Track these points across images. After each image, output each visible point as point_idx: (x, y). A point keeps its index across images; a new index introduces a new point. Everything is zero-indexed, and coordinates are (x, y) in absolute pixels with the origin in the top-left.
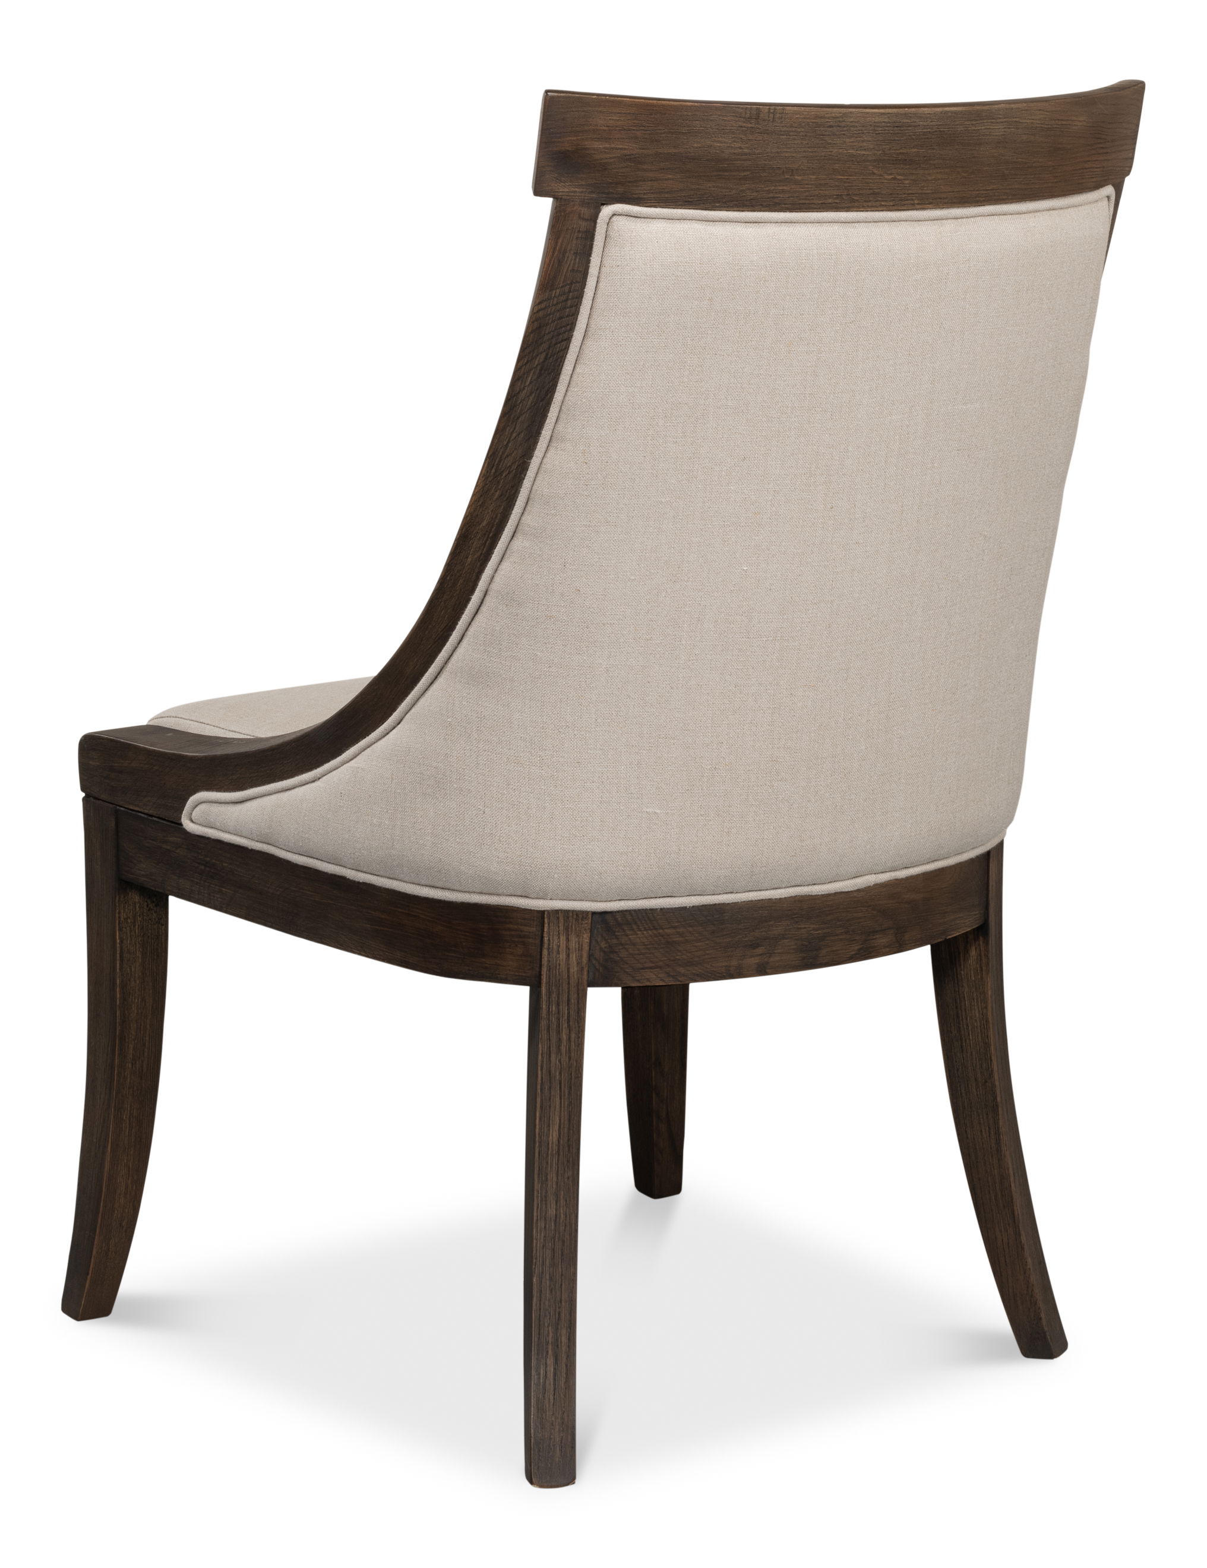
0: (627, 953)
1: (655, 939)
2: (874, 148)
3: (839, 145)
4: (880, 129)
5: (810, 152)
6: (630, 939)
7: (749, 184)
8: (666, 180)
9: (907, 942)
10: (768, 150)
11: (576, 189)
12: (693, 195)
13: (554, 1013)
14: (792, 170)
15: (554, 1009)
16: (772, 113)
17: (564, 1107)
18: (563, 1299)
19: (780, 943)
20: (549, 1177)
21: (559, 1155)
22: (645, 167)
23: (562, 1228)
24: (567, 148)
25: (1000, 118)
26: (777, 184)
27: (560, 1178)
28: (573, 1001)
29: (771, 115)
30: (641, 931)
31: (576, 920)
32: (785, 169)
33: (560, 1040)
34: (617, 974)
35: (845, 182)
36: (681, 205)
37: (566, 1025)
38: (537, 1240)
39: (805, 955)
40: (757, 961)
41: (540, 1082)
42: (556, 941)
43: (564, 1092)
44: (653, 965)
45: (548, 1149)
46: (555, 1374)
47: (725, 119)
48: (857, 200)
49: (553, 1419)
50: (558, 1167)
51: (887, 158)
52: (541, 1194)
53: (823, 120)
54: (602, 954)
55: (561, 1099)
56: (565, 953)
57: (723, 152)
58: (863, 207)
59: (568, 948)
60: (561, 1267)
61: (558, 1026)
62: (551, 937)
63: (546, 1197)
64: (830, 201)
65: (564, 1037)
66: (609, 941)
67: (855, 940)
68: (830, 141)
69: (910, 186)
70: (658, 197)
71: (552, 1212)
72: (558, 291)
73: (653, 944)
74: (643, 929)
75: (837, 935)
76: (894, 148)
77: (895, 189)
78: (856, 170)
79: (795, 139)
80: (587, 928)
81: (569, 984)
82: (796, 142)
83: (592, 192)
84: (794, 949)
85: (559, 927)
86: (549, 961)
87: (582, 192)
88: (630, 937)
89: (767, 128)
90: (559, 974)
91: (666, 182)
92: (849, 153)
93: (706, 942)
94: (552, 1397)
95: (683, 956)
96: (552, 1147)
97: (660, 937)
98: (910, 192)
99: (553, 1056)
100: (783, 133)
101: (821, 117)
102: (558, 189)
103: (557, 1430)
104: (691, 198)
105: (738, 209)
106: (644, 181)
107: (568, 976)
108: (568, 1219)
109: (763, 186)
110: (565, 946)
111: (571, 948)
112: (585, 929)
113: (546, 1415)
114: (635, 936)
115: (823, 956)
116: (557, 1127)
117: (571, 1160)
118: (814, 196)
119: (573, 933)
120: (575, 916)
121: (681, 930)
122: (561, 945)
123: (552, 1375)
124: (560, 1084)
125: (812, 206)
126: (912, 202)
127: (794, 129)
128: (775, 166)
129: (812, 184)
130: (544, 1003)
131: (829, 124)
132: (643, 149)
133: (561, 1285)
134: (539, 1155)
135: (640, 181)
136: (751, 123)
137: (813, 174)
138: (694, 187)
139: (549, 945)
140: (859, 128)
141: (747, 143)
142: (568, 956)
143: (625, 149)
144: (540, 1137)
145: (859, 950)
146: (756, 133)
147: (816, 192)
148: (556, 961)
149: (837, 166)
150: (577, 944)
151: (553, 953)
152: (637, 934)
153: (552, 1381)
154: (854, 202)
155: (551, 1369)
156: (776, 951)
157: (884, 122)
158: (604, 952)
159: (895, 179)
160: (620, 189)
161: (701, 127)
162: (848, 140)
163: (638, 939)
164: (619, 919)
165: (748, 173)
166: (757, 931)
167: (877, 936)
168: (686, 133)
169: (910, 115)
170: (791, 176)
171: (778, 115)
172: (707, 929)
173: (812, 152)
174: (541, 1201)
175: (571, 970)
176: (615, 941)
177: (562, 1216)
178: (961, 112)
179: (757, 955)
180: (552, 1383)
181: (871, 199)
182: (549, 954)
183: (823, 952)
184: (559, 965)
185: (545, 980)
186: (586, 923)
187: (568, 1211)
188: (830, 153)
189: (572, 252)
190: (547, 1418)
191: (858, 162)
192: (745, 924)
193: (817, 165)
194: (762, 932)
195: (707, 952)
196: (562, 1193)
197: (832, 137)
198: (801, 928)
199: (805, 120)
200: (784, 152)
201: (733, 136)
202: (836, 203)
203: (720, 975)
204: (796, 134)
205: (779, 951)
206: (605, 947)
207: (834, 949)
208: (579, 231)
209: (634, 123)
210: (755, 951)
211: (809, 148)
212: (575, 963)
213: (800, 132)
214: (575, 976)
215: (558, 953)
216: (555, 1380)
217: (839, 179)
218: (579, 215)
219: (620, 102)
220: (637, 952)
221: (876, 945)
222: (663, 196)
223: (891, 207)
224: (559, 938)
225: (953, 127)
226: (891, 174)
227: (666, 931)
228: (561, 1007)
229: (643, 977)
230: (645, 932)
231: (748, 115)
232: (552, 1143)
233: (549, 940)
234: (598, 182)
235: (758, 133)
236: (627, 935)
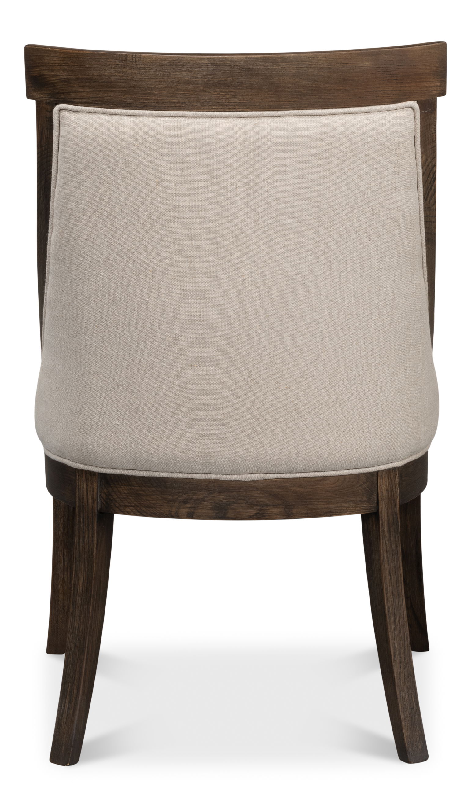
0: (116, 496)
1: (130, 491)
2: (201, 77)
3: (178, 75)
4: (204, 67)
5: (161, 79)
6: (117, 489)
7: (127, 95)
8: (83, 92)
9: (294, 514)
10: (136, 77)
11: (43, 96)
12: (98, 100)
13: (81, 522)
14: (151, 88)
15: (82, 520)
16: (134, 58)
17: (86, 572)
18: (77, 670)
19: (201, 503)
20: (77, 606)
21: (82, 596)
22: (72, 85)
23: (80, 634)
24: (36, 74)
25: (292, 62)
26: (144, 95)
27: (82, 608)
28: (90, 518)
29: (134, 59)
30: (123, 486)
31: (91, 476)
32: (147, 88)
33: (84, 537)
34: (112, 507)
35: (186, 95)
36: (93, 105)
37: (87, 530)
38: (69, 638)
39: (218, 512)
40: (187, 511)
41: (75, 557)
42: (82, 485)
43: (86, 563)
44: (130, 505)
45: (77, 592)
46: (68, 708)
47: (108, 60)
48: (196, 105)
49: (64, 730)
50: (81, 602)
51: (212, 83)
52: (73, 615)
53: (165, 62)
54: (105, 495)
55: (84, 567)
56: (86, 492)
57: (110, 78)
58: (201, 109)
59: (87, 490)
60: (78, 654)
61: (83, 529)
62: (80, 482)
63: (75, 616)
64: (178, 105)
65: (86, 536)
66: (108, 489)
67: (253, 508)
68: (171, 73)
69: (230, 99)
70: (80, 101)
71: (77, 625)
72: (44, 148)
73: (129, 494)
74: (124, 485)
75: (239, 504)
76: (216, 77)
77: (221, 100)
78: (192, 89)
79: (150, 72)
80: (96, 481)
81: (88, 508)
82: (151, 73)
83: (50, 98)
84: (210, 507)
85: (83, 478)
86: (79, 495)
87: (45, 97)
88: (118, 488)
89: (133, 65)
90: (84, 502)
91: (83, 93)
92: (186, 79)
93: (158, 497)
94: (65, 719)
95: (145, 502)
96: (79, 592)
97: (133, 491)
98: (231, 101)
99: (81, 545)
100: (142, 68)
101: (164, 60)
102: (35, 95)
103: (65, 736)
104: (97, 102)
105: (123, 108)
106: (72, 92)
107: (88, 504)
108: (84, 630)
109: (135, 97)
110: (86, 488)
111: (88, 489)
112: (95, 481)
113: (61, 728)
114: (120, 488)
115: (230, 514)
116: (82, 581)
117: (87, 599)
118: (167, 102)
119: (89, 482)
120: (90, 473)
121: (143, 488)
122: (84, 487)
123: (67, 708)
124: (84, 559)
125: (167, 107)
126: (234, 107)
127: (148, 67)
128: (141, 86)
129: (165, 96)
130: (77, 516)
131: (170, 64)
132: (70, 75)
133: (77, 663)
134: (73, 594)
135: (71, 92)
136: (123, 63)
137: (165, 90)
138: (97, 96)
139: (79, 487)
140: (189, 66)
141: (122, 74)
142: (87, 494)
143: (61, 75)
144: (74, 585)
145: (256, 514)
146: (127, 68)
147: (168, 100)
148: (82, 495)
149: (179, 87)
150: (91, 488)
151: (80, 491)
152: (121, 487)
153: (67, 711)
154: (194, 106)
155: (67, 705)
156: (199, 507)
157: (205, 63)
158: (106, 494)
159: (219, 94)
160: (62, 96)
161: (96, 64)
162: (184, 73)
163: (122, 490)
164: (112, 478)
165: (126, 89)
166: (187, 495)
167: (270, 508)
168: (89, 68)
169: (223, 59)
170: (151, 91)
171: (138, 59)
172: (158, 490)
173: (162, 79)
174: (73, 618)
175: (89, 501)
176: (111, 490)
177: (81, 628)
178: (261, 58)
179: (187, 508)
180: (66, 712)
181: (205, 105)
182: (79, 491)
183: (230, 512)
184: (84, 497)
185: (77, 505)
186: (95, 478)
187: (84, 626)
188: (173, 80)
189: (46, 128)
190: (62, 729)
191: (192, 85)
192: (180, 490)
193: (166, 86)
194: (190, 496)
195: (158, 502)
196: (82, 616)
197: (173, 71)
198: (214, 497)
199: (154, 62)
200: (145, 78)
201: (114, 69)
202: (182, 106)
203: (166, 515)
204: (150, 69)
205: (201, 507)
206: (106, 492)
207: (237, 511)
208: (47, 118)
209: (64, 62)
210: (185, 505)
211: (159, 76)
212: (91, 498)
213: (153, 68)
214: (91, 505)
215: (83, 491)
216: (68, 711)
217: (182, 93)
218: (46, 109)
219: (56, 52)
220: (122, 497)
221: (268, 512)
222: (82, 100)
223: (219, 109)
224: (83, 484)
225: (256, 66)
226: (216, 92)
227: (135, 487)
228: (85, 520)
229: (125, 510)
230: (125, 487)
231: (121, 59)
232: (79, 589)
233: (79, 484)
234: (52, 92)
235: (128, 68)
236: (116, 487)
